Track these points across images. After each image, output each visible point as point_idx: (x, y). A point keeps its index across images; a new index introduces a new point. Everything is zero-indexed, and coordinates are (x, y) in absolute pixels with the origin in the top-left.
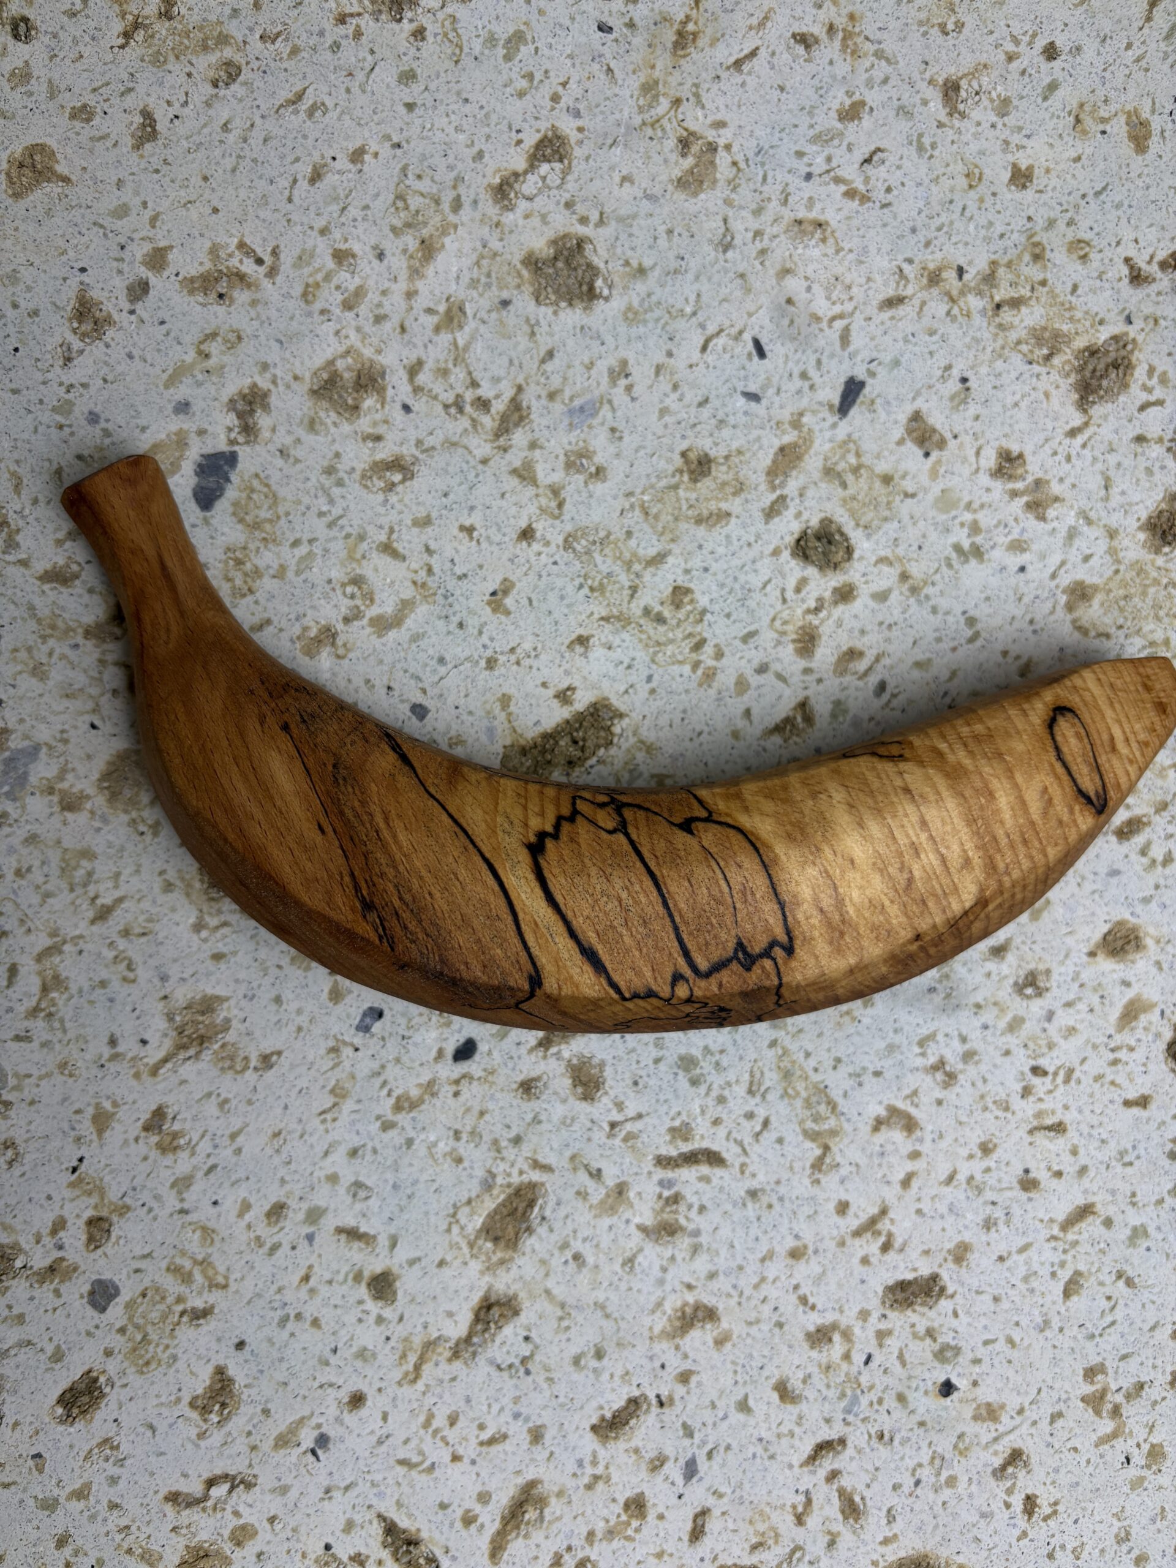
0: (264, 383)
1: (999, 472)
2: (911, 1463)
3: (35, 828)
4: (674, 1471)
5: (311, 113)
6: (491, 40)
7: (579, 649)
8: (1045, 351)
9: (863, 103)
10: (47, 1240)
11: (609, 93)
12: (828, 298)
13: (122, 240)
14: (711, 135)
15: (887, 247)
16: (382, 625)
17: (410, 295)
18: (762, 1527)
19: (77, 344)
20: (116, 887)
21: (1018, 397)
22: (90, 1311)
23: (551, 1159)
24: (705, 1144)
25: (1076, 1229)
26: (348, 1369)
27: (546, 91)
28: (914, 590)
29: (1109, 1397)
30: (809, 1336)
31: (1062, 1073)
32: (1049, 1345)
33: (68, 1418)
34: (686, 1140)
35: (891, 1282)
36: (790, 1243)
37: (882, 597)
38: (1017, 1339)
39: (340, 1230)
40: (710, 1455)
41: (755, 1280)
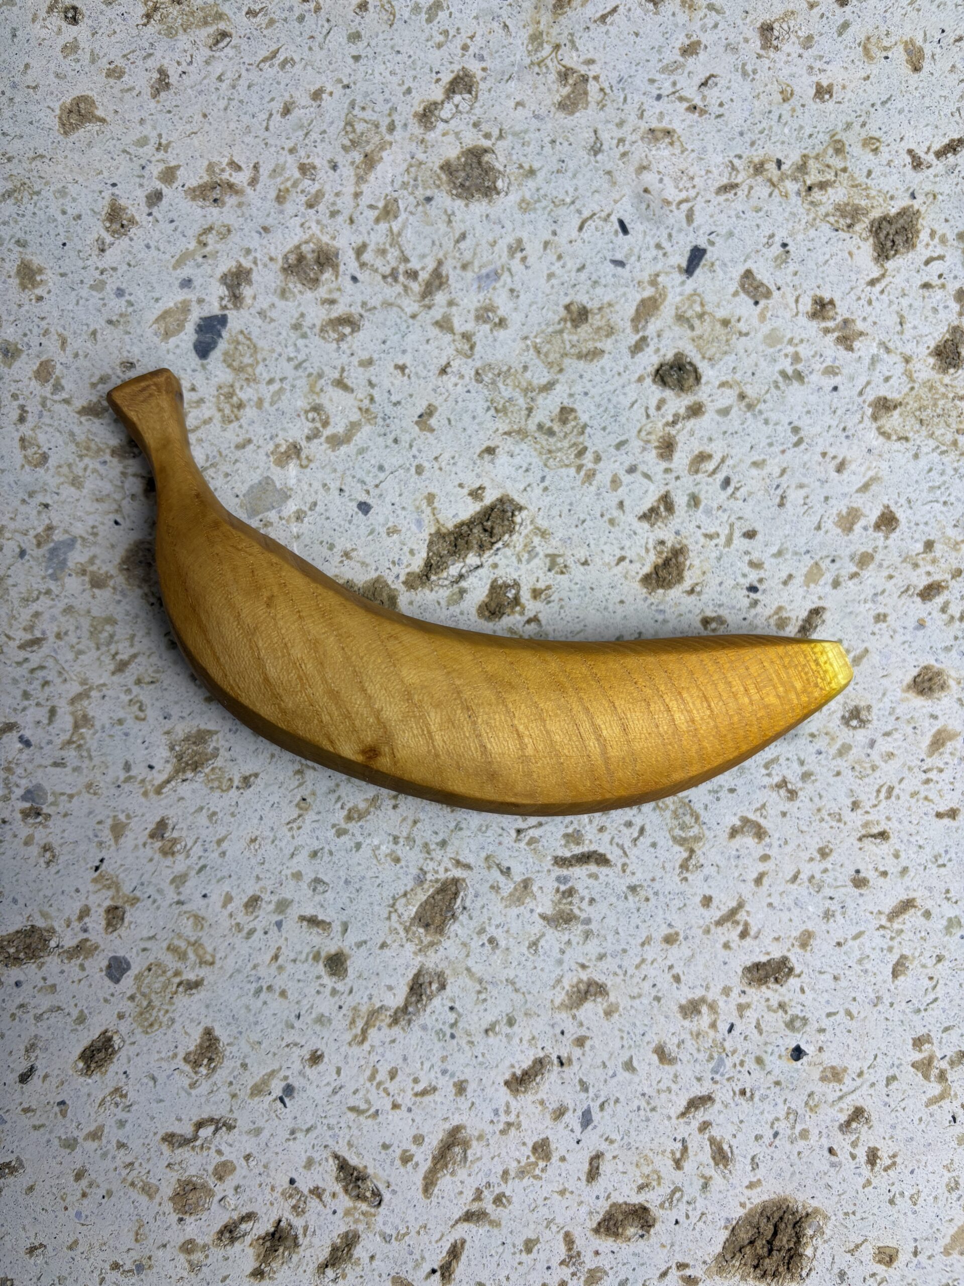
0: (247, 263)
1: (814, 315)
2: (771, 1118)
3: (72, 601)
4: (573, 1119)
5: (283, 65)
6: (417, 9)
7: (487, 457)
8: (849, 221)
9: (698, 43)
10: (76, 925)
11: (506, 43)
12: (677, 187)
13: (143, 162)
14: (583, 69)
15: (720, 148)
16: (336, 442)
17: (357, 195)
18: (647, 1170)
19: (108, 239)
20: (132, 646)
21: (827, 257)
22: (108, 982)
23: (471, 860)
24: (593, 848)
25: (900, 919)
26: (310, 1032)
27: (459, 42)
28: (750, 407)
29: (935, 1063)
30: (682, 1008)
31: (884, 790)
32: (882, 1017)
33: (88, 1071)
34: (578, 844)
35: (749, 964)
36: (665, 931)
37: (725, 412)
38: (855, 1013)
39: (302, 918)
40: (602, 1107)
41: (638, 960)
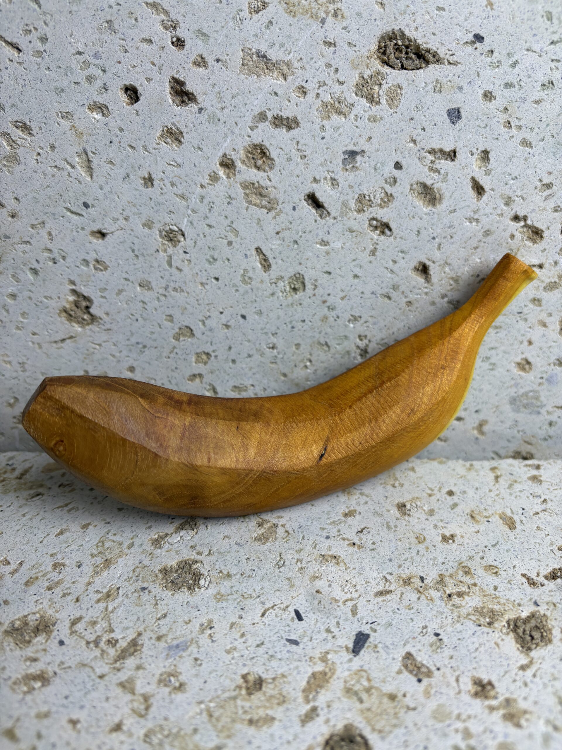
1: (477, 695)
5: (69, 511)
8: (488, 620)
9: (356, 511)
12: (343, 590)
14: (275, 521)
15: (375, 568)
17: (89, 584)
21: (477, 645)
